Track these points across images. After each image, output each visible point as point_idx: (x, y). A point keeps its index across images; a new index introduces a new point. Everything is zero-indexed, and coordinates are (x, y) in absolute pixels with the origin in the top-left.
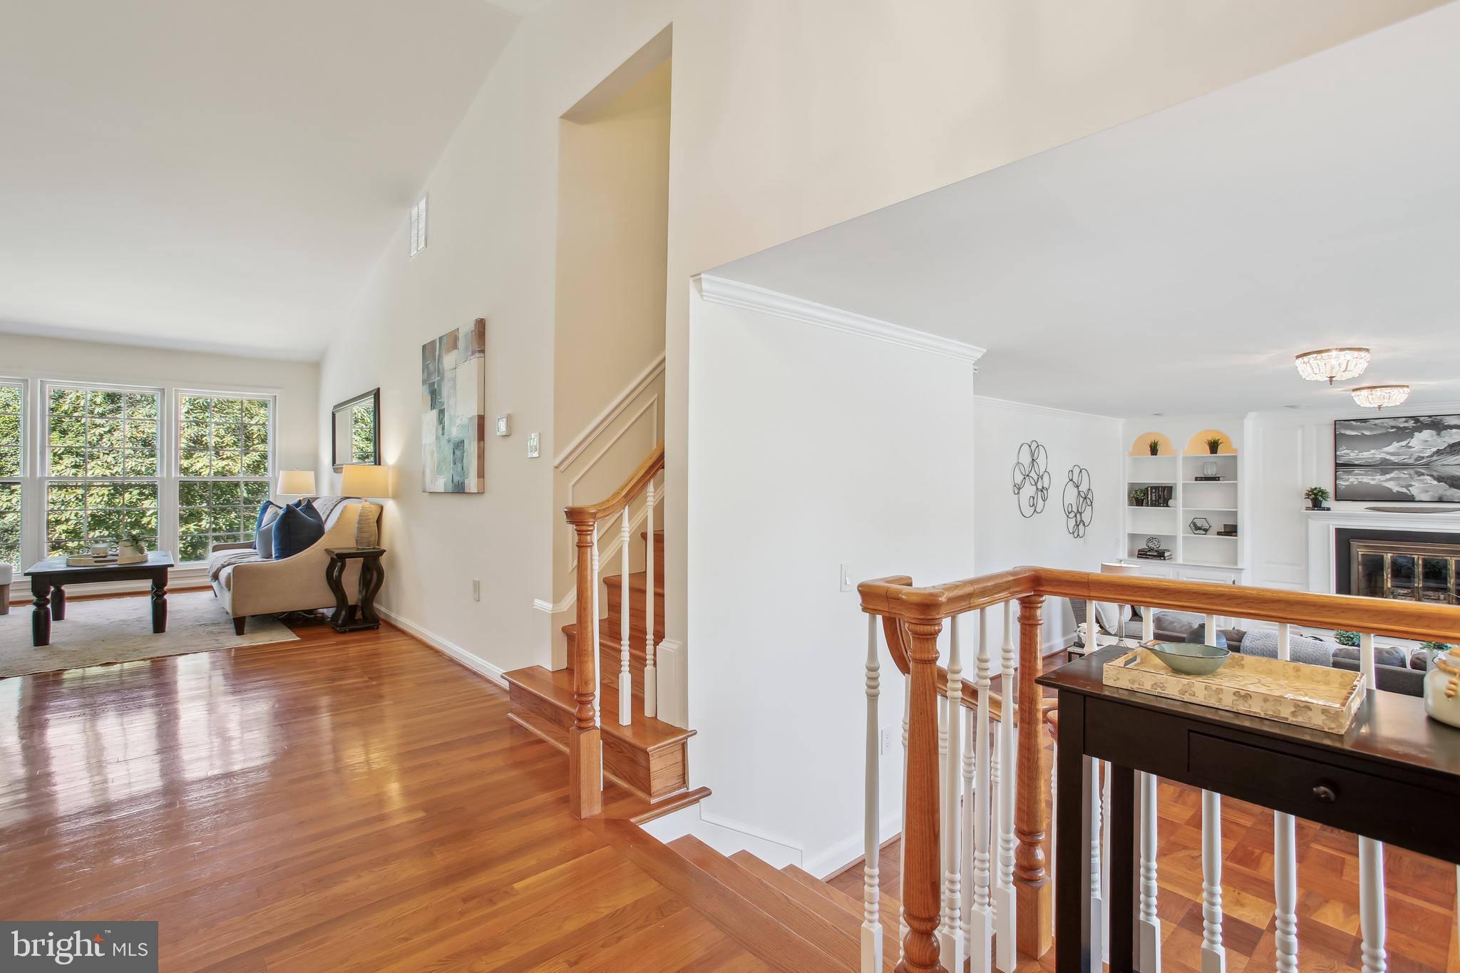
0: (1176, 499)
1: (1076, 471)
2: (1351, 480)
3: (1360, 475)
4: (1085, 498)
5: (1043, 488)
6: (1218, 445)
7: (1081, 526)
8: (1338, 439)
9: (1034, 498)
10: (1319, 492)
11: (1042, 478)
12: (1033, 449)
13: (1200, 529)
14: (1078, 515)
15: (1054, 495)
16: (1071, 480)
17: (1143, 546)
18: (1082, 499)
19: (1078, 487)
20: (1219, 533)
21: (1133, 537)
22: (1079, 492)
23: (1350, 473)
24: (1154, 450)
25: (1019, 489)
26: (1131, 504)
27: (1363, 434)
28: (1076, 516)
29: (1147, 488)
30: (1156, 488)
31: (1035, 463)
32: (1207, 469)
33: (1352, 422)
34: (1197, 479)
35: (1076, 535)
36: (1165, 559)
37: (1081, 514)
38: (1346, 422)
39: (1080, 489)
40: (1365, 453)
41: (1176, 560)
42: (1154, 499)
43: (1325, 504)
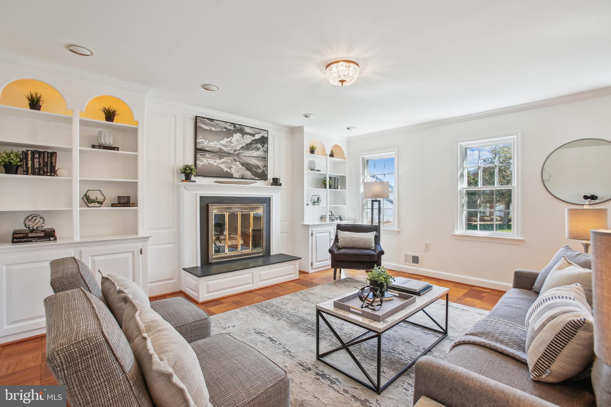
0: (71, 167)
6: (115, 115)
8: (197, 130)
10: (188, 168)
13: (93, 202)
17: (19, 227)
20: (113, 205)
24: (35, 104)
27: (211, 129)
29: (26, 153)
30: (36, 152)
32: (104, 137)
33: (206, 119)
34: (94, 147)
36: (56, 240)
38: (203, 119)
40: (211, 143)
42: (35, 166)
43: (192, 178)
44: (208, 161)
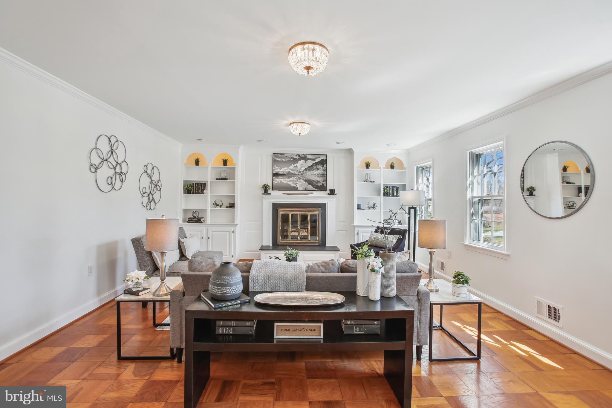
0: (207, 190)
1: (150, 167)
2: (279, 181)
3: (281, 178)
4: (156, 185)
5: (121, 172)
6: (227, 162)
7: (152, 203)
8: (274, 161)
9: (112, 178)
10: (267, 186)
11: (120, 165)
12: (113, 142)
13: (218, 205)
14: (151, 196)
15: (131, 179)
16: (146, 172)
17: (191, 216)
18: (153, 186)
19: (150, 177)
20: (227, 207)
21: (185, 211)
22: (151, 181)
23: (277, 177)
24: (197, 163)
25: (96, 169)
26: (185, 192)
27: (282, 160)
28: (149, 195)
29: (193, 184)
30: (197, 184)
31: (113, 152)
32: (222, 174)
33: (279, 155)
34: (217, 179)
35: (148, 208)
36: (201, 222)
37: (152, 195)
38: (277, 155)
39: (153, 178)
40: (283, 169)
41: (207, 222)
42: (196, 190)
43: (269, 192)
44: (280, 180)
